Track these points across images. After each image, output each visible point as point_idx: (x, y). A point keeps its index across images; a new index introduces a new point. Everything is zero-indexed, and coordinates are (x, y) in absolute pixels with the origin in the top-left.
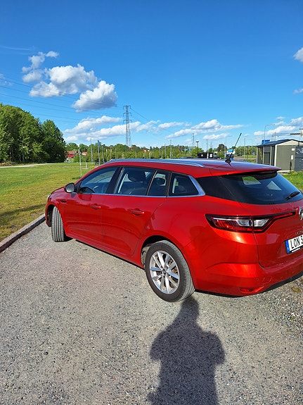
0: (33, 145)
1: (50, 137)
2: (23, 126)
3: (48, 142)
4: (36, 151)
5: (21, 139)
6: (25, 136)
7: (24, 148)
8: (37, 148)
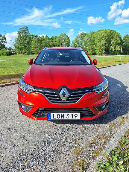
1: (126, 43)
2: (113, 38)
3: (124, 45)
4: (117, 49)
5: (112, 44)
6: (113, 43)
7: (112, 48)
8: (118, 48)
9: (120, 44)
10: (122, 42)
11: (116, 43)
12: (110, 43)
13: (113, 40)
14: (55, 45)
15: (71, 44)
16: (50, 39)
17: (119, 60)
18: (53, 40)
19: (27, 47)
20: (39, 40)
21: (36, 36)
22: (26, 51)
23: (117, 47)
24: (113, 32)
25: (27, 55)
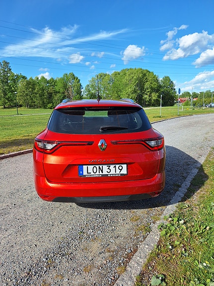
0: (152, 94)
1: (165, 88)
2: (147, 81)
3: (163, 92)
4: (154, 98)
5: (145, 91)
6: (147, 89)
7: (146, 97)
8: (154, 96)
9: (157, 91)
10: (160, 86)
11: (152, 88)
12: (142, 88)
13: (147, 85)
14: (57, 92)
15: (83, 90)
16: (48, 82)
17: (158, 115)
18: (53, 83)
19: (9, 94)
20: (29, 83)
21: (24, 78)
22: (7, 101)
23: (153, 94)
24: (145, 72)
25: (8, 108)
